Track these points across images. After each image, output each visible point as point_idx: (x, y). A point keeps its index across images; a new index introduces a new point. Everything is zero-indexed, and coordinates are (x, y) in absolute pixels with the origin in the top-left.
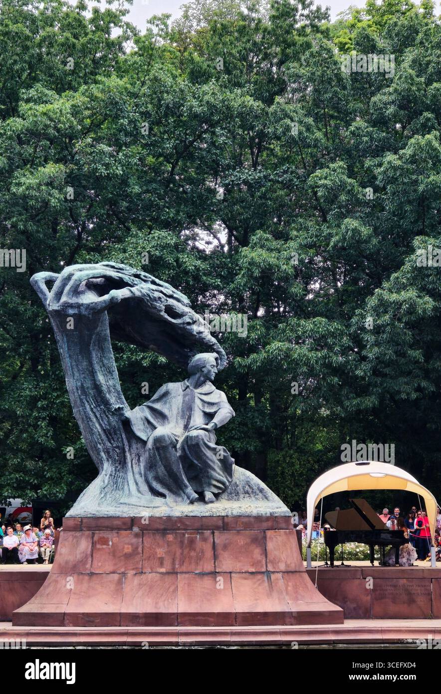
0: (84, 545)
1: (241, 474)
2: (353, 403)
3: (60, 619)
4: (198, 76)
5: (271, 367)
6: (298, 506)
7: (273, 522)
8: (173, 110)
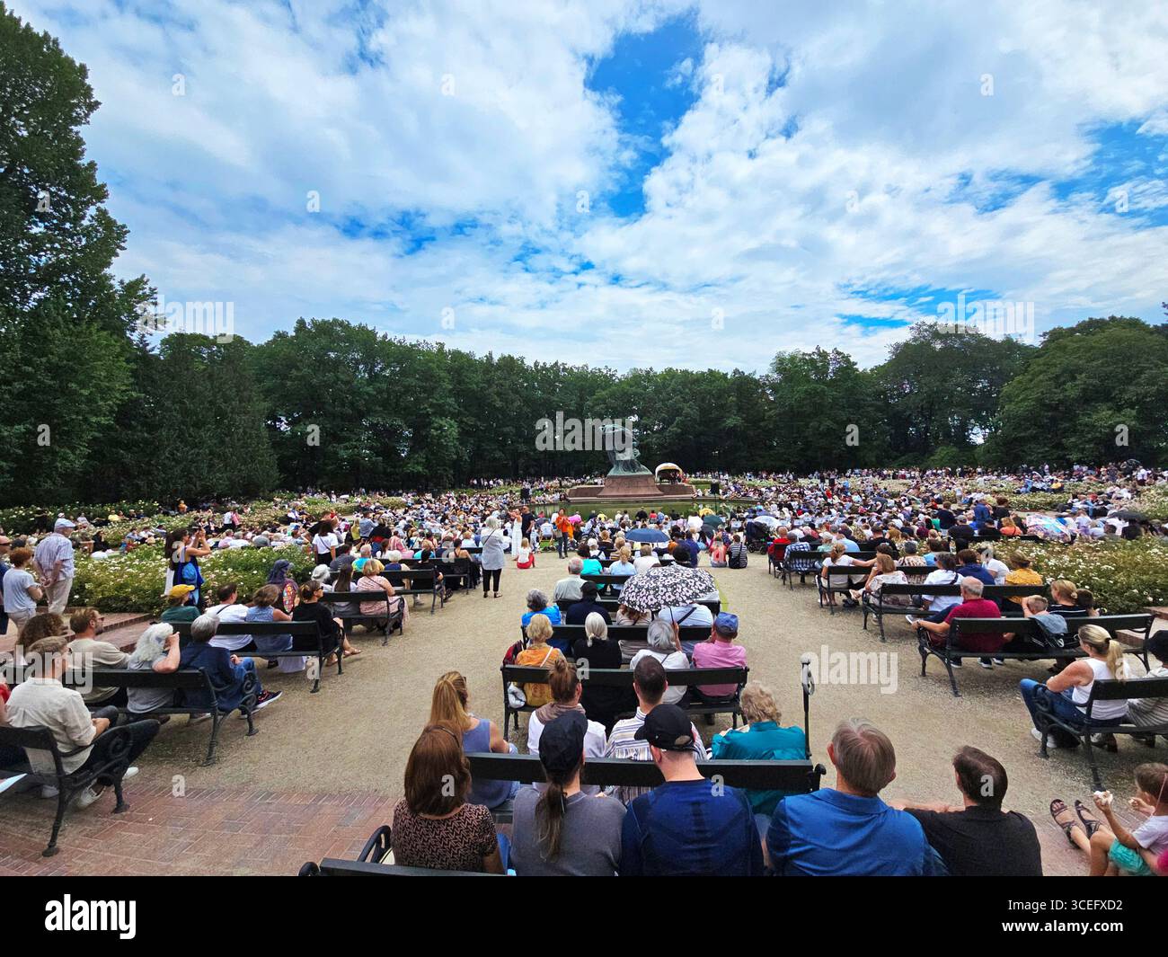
0: (611, 481)
1: (642, 466)
2: (665, 451)
3: (606, 496)
4: (631, 386)
5: (647, 444)
6: (654, 473)
7: (649, 476)
8: (626, 393)
